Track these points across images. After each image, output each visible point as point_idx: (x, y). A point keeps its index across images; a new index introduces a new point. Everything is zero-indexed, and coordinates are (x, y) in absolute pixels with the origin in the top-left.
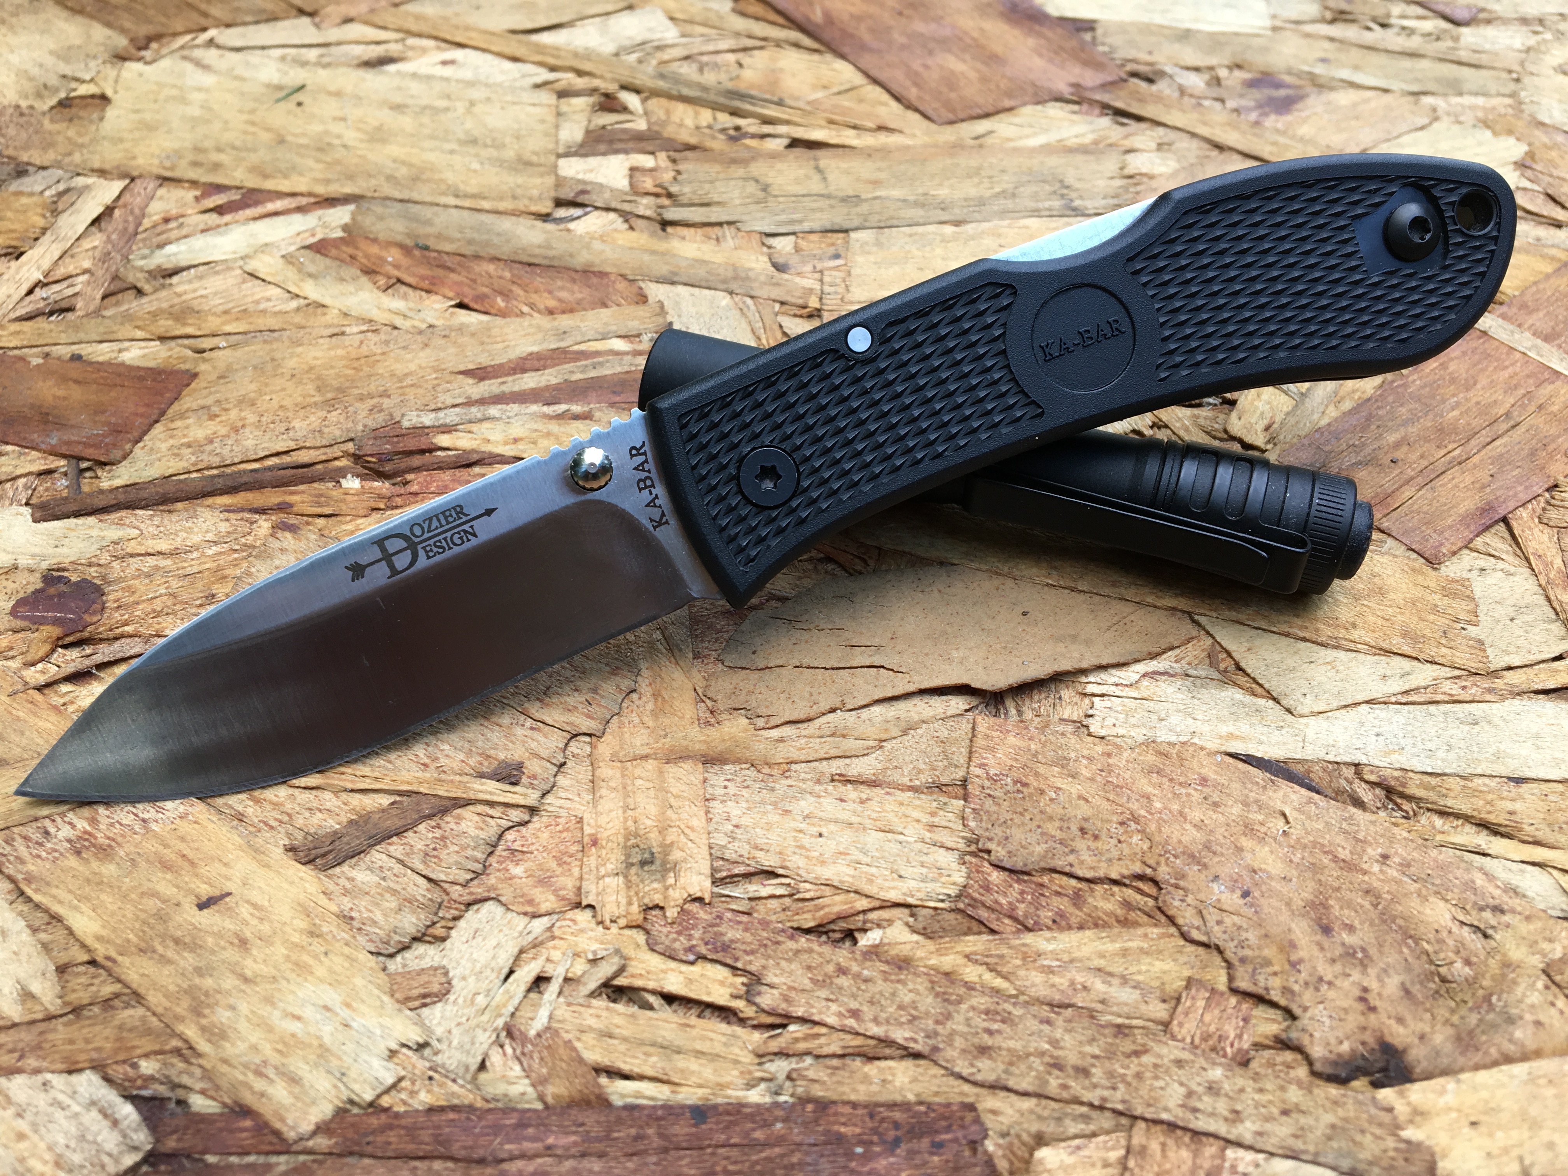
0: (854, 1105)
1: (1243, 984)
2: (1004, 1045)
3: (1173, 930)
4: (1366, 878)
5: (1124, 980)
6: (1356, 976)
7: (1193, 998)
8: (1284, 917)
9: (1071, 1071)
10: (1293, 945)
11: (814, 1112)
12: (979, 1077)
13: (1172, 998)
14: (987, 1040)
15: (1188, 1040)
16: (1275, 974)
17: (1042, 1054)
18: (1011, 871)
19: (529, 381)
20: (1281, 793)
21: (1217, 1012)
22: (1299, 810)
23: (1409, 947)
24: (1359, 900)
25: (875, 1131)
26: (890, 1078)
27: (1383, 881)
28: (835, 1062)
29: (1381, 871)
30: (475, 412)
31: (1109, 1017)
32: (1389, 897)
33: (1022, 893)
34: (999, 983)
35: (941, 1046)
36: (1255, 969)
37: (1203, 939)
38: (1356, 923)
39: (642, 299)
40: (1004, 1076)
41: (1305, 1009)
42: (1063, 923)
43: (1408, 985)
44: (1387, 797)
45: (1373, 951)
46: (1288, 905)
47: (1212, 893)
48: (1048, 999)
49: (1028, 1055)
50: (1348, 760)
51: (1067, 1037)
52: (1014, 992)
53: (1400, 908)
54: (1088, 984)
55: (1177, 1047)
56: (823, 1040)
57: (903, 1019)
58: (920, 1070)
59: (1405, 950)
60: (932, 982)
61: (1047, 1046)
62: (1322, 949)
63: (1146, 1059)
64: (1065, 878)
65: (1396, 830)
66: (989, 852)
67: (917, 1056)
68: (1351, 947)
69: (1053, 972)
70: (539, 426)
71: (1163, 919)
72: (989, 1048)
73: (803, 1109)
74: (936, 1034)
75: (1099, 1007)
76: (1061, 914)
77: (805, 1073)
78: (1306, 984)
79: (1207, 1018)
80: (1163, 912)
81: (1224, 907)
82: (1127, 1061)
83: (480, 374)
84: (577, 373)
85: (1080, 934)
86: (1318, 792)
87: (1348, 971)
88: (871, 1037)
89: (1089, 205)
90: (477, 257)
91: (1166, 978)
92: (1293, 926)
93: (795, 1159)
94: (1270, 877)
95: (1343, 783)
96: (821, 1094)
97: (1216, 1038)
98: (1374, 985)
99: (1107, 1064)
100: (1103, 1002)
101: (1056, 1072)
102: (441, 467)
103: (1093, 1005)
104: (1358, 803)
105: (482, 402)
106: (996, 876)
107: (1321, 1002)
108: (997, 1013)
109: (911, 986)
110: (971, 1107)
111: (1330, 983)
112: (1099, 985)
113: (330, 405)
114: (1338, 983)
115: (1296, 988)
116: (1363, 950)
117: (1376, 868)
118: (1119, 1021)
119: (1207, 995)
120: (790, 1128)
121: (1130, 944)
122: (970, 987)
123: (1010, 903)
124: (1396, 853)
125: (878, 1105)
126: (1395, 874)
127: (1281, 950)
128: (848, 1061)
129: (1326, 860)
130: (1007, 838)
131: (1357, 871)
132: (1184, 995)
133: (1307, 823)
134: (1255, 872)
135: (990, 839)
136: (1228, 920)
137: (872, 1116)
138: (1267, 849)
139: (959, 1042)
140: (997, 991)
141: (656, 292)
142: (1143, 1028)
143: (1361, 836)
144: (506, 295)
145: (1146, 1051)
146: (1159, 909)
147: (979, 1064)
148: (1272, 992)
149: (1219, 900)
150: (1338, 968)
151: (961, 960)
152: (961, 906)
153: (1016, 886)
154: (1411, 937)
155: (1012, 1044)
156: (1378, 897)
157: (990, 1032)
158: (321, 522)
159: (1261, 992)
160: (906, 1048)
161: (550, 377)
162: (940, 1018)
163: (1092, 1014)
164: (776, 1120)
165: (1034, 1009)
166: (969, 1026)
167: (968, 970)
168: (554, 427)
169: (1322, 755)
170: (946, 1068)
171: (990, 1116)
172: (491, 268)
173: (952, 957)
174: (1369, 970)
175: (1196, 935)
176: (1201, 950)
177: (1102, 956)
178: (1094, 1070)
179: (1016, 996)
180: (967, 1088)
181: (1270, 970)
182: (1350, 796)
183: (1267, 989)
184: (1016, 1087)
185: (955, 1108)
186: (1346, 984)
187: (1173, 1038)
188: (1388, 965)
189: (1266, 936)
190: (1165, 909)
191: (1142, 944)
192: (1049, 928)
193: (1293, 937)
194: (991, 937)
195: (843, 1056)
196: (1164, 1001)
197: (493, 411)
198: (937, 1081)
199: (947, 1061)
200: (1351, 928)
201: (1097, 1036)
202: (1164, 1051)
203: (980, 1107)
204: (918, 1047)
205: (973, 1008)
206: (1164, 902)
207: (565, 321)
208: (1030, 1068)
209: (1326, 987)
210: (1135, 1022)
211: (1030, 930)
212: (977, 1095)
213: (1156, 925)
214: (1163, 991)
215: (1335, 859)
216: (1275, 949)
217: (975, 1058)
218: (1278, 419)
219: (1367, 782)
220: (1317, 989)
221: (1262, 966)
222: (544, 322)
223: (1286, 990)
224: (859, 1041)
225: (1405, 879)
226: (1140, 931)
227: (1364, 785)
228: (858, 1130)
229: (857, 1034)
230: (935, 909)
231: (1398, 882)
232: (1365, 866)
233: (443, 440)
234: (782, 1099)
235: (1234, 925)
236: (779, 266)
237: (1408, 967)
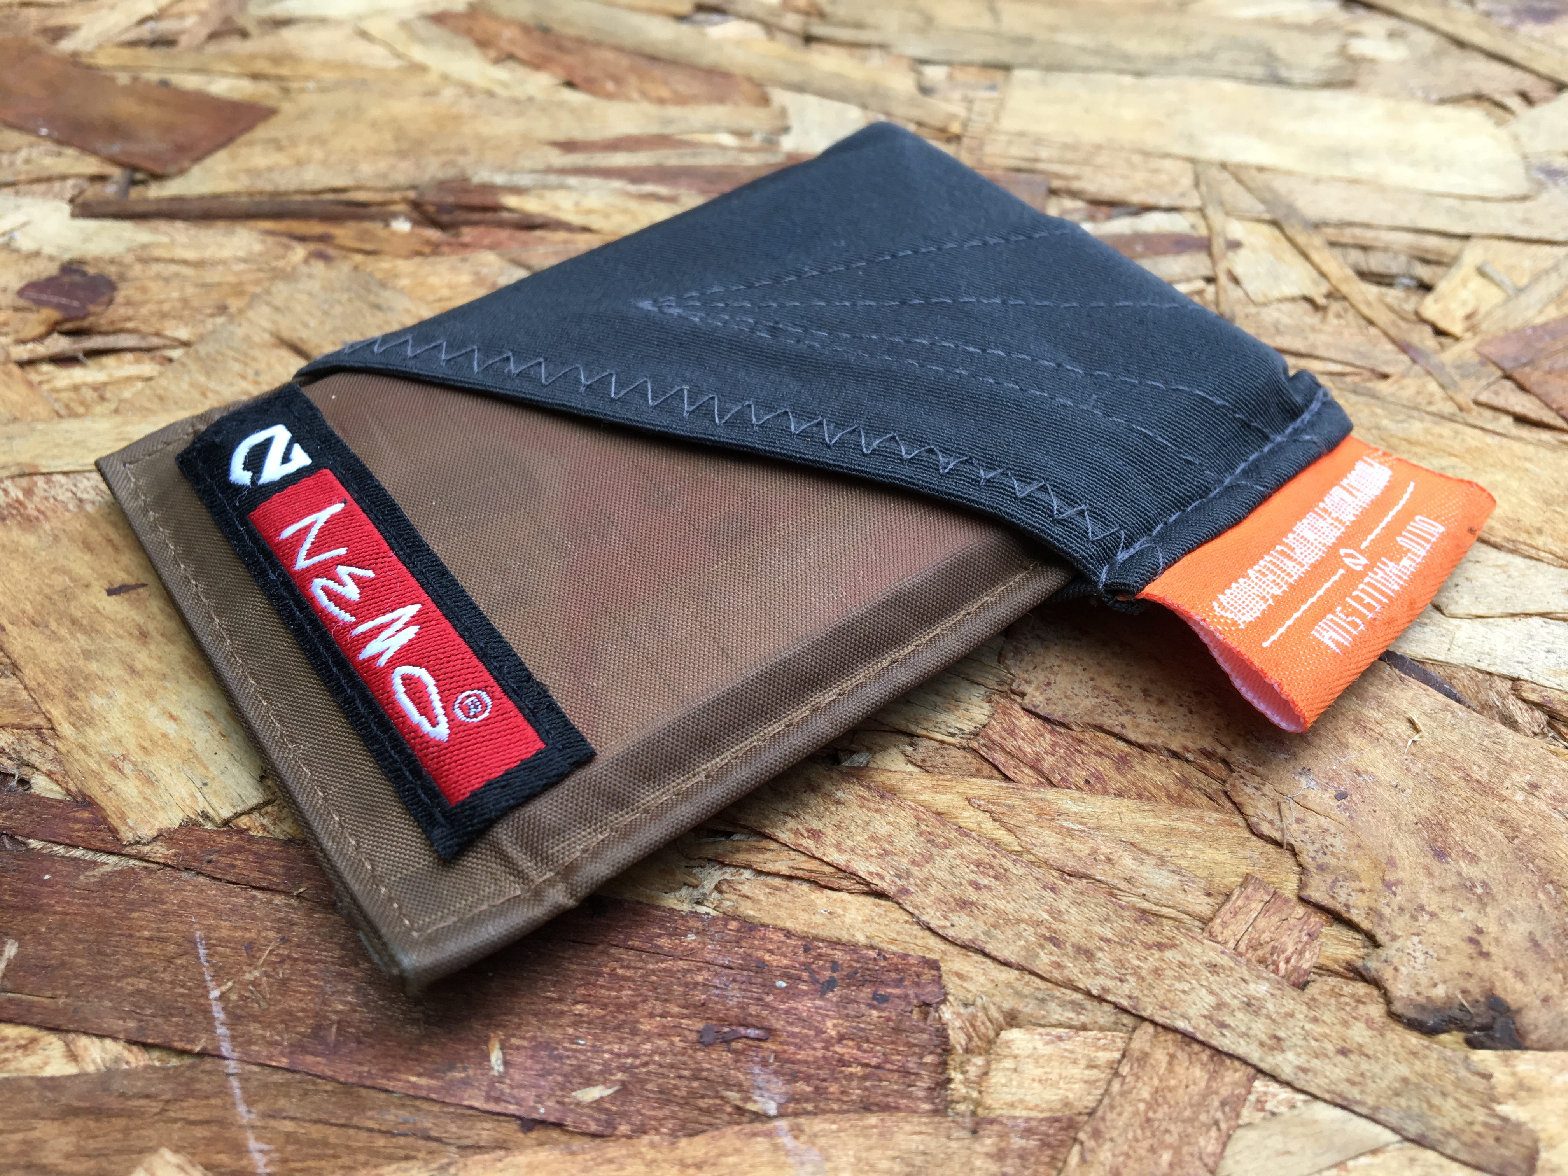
0: (789, 934)
1: (1317, 894)
2: (990, 903)
3: (1238, 819)
4: (1504, 806)
5: (1162, 861)
6: (1470, 913)
7: (1247, 898)
8: (1388, 830)
9: (1070, 949)
10: (1392, 863)
11: (738, 931)
12: (951, 933)
13: (1220, 893)
14: (971, 894)
15: (1232, 944)
16: (1362, 891)
17: (1039, 923)
18: (1046, 719)
19: (620, 159)
20: (1411, 693)
21: (1275, 919)
22: (1429, 716)
23: (1548, 893)
24: (1490, 829)
25: (807, 967)
26: (841, 912)
27: (1526, 813)
28: (777, 882)
29: (1526, 802)
30: (553, 179)
31: (1134, 899)
32: (1531, 832)
33: (1054, 745)
34: (1001, 835)
35: (912, 889)
36: (1336, 880)
37: (1275, 835)
38: (1482, 854)
39: (764, 100)
40: (983, 937)
41: (1394, 938)
42: (1098, 786)
43: (1538, 937)
44: (1549, 724)
45: (1497, 889)
46: (1394, 816)
47: (1298, 787)
48: (1059, 864)
49: (1019, 921)
50: (1505, 672)
51: (1073, 910)
52: (1019, 849)
53: (1544, 847)
54: (1115, 857)
55: (1214, 950)
56: (768, 855)
57: (873, 852)
58: (881, 911)
59: (1541, 896)
60: (918, 818)
61: (1046, 916)
62: (1430, 874)
63: (1169, 954)
64: (1112, 739)
65: (1553, 759)
66: (1023, 695)
67: (881, 895)
68: (1470, 879)
69: (1072, 836)
70: (620, 202)
71: (1229, 805)
72: (972, 903)
73: (726, 925)
74: (909, 875)
75: (1123, 885)
76: (1099, 777)
77: (739, 887)
78: (1401, 909)
79: (1262, 923)
80: (1229, 797)
81: (1310, 805)
82: (1145, 953)
83: (569, 146)
84: (672, 159)
85: (1117, 801)
86: (1459, 701)
87: (1459, 905)
88: (828, 864)
89: (1296, 77)
90: (598, 44)
91: (1218, 870)
92: (1397, 842)
93: (700, 979)
94: (1377, 783)
95: (1493, 696)
96: (751, 913)
97: (1268, 948)
98: (1492, 929)
99: (1119, 950)
100: (1128, 880)
101: (1050, 947)
102: (501, 224)
103: (1116, 881)
104: (1510, 722)
105: (564, 171)
106: (1025, 722)
107: (1418, 935)
108: (992, 867)
109: (891, 818)
110: (934, 965)
111: (1432, 915)
112: (1127, 861)
113: (402, 154)
114: (1444, 916)
115: (1387, 911)
116: (1485, 885)
117: (1520, 797)
118: (1145, 905)
119: (1267, 898)
120: (704, 944)
121: (1180, 824)
122: (964, 832)
123: (1037, 753)
124: (1550, 784)
125: (816, 938)
126: (1544, 807)
127: (1376, 866)
128: (794, 884)
129: (1454, 777)
130: (1049, 684)
131: (1494, 796)
132: (1236, 893)
133: (1438, 733)
134: (1358, 773)
135: (1028, 682)
136: (1312, 820)
137: (807, 950)
138: (1379, 751)
139: (935, 889)
140: (997, 844)
141: (780, 97)
142: (1174, 919)
143: (1506, 757)
144: (618, 80)
145: (1174, 946)
146: (1226, 793)
147: (954, 918)
148: (1353, 911)
149: (1305, 797)
150: (1448, 899)
151: (959, 801)
152: (975, 745)
153: (1048, 736)
154: (1551, 882)
155: (1001, 905)
156: (1516, 830)
157: (977, 886)
158: (359, 258)
159: (1339, 908)
160: (868, 884)
161: (643, 159)
162: (919, 858)
163: (1112, 892)
164: (690, 930)
165: (1038, 872)
166: (952, 874)
167: (966, 814)
168: (633, 205)
169: (1472, 661)
170: (912, 914)
171: (955, 979)
172: (610, 56)
173: (950, 796)
174: (1488, 909)
175: (1266, 829)
176: (1270, 848)
177: (1140, 830)
178: (1100, 954)
179: (1019, 854)
180: (933, 941)
181: (1357, 885)
182: (1500, 713)
183: (1347, 906)
184: (994, 953)
185: (912, 961)
186: (1455, 919)
187: (1212, 938)
188: (1516, 909)
189: (1359, 846)
190: (1232, 794)
191: (1193, 827)
192: (1078, 788)
193: (1394, 854)
194: (1003, 784)
195: (790, 878)
196: (1209, 895)
197: (572, 181)
198: (898, 927)
199: (917, 907)
200: (1473, 858)
201: (1113, 917)
202: (1198, 950)
203: (944, 967)
204: (883, 885)
205: (963, 857)
206: (1233, 786)
207: (673, 111)
208: (1019, 936)
209: (1427, 917)
210: (1165, 911)
211: (1052, 784)
212: (944, 953)
213: (1217, 810)
214: (1210, 882)
215: (1467, 778)
216: (1368, 862)
217: (952, 911)
218: (1483, 310)
219: (1525, 701)
220: (1414, 918)
221: (1346, 879)
222: (653, 110)
223: (1372, 912)
224: (814, 865)
225: (1556, 815)
226: (1194, 813)
227: (1520, 704)
228: (785, 962)
229: (813, 857)
230: (942, 742)
231: (1546, 818)
232: (1505, 793)
233: (511, 201)
234: (702, 909)
235: (1319, 826)
236: (925, 90)
237: (1542, 916)
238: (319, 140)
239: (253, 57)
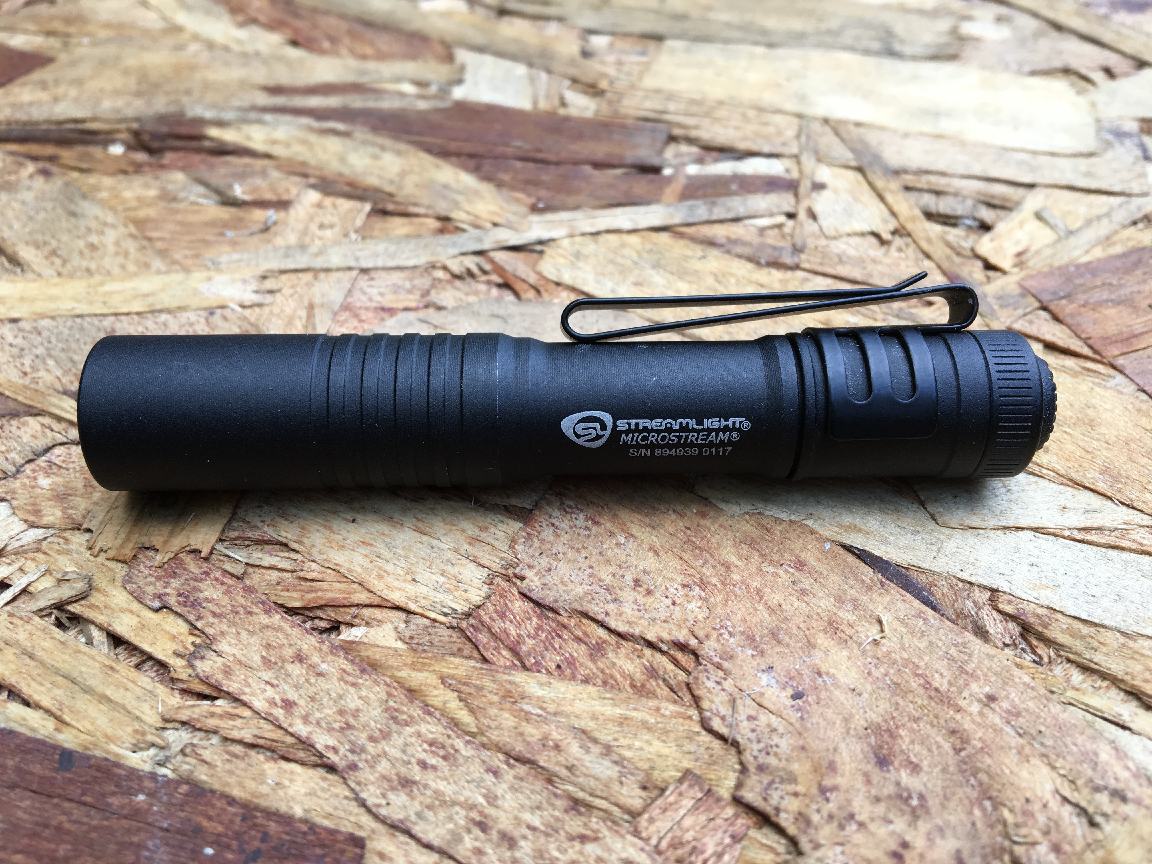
0: (232, 801)
1: (750, 796)
2: (433, 785)
3: (694, 713)
4: (958, 717)
5: (608, 750)
6: (900, 825)
7: (681, 794)
8: (836, 733)
9: (494, 835)
10: (832, 767)
11: (186, 795)
12: (383, 812)
13: (656, 787)
14: (416, 773)
15: (654, 841)
16: (796, 795)
17: (472, 807)
18: (537, 604)
19: (315, 102)
20: (888, 598)
21: (703, 818)
22: (902, 622)
23: (983, 809)
24: (939, 739)
25: (238, 836)
26: (286, 783)
27: (979, 725)
28: (238, 749)
29: (981, 714)
30: (253, 115)
31: (570, 788)
32: (979, 745)
33: (539, 628)
34: (464, 716)
35: (360, 765)
36: (772, 782)
37: (724, 731)
38: (925, 764)
39: (450, 58)
40: (413, 818)
41: (817, 846)
42: (568, 672)
43: (965, 855)
44: (1022, 635)
45: (933, 803)
46: (846, 720)
47: (757, 684)
48: (508, 748)
49: (454, 803)
50: (985, 583)
51: (509, 796)
52: (475, 730)
53: (988, 761)
54: (563, 744)
55: (634, 845)
56: (238, 722)
57: (336, 726)
58: (325, 785)
59: (977, 812)
60: (389, 695)
61: (481, 800)
62: (868, 782)
63: (590, 848)
64: (594, 626)
65: (1016, 672)
66: (523, 578)
67: (331, 769)
68: (907, 789)
69: (527, 720)
70: (302, 134)
71: (687, 698)
72: (414, 783)
73: (176, 788)
74: (363, 750)
75: (564, 772)
76: (571, 662)
77: (200, 751)
78: (831, 817)
79: (688, 822)
80: (690, 689)
81: (765, 703)
82: (566, 845)
83: (276, 90)
84: (357, 102)
85: (580, 688)
86: (934, 609)
87: (891, 816)
88: (292, 735)
89: (907, 50)
90: (327, 13)
91: (660, 763)
92: (842, 746)
93: (135, 839)
94: (836, 684)
95: (969, 604)
96: (204, 778)
97: (688, 848)
98: (919, 843)
99: (542, 839)
100: (570, 768)
101: (477, 832)
102: (199, 150)
103: (557, 769)
104: (981, 633)
105: (265, 110)
106: (519, 606)
107: (842, 844)
108: (443, 747)
109: (364, 693)
110: (358, 843)
111: (862, 825)
112: (574, 749)
113: (139, 94)
114: (872, 827)
115: (815, 818)
116: (921, 797)
117: (975, 708)
118: (581, 795)
119: (700, 795)
120: (152, 805)
121: (634, 714)
122: (428, 709)
123: (519, 636)
124: (1007, 697)
125: (257, 808)
126: (997, 720)
127: (816, 769)
128: (252, 753)
129: (914, 684)
130: (549, 570)
131: (949, 705)
132: (671, 788)
133: (907, 640)
134: (819, 674)
135: (530, 567)
136: (764, 718)
137: (244, 819)
138: (845, 653)
139: (383, 767)
140: (455, 724)
141: (463, 55)
142: (605, 811)
143: (969, 668)
144: (333, 40)
145: (596, 839)
146: (688, 685)
147: (392, 796)
148: (783, 815)
149: (762, 694)
150: (880, 809)
151: (433, 680)
152: (464, 624)
153: (535, 620)
154: (990, 798)
155: (441, 785)
156: (965, 741)
157: (423, 765)
158: (75, 175)
159: (769, 810)
160: (321, 756)
161: (333, 101)
162: (377, 734)
163: (550, 779)
164: (141, 791)
165: (485, 754)
166: (404, 752)
167: (436, 692)
168: (313, 138)
169: (955, 570)
170: (353, 790)
171: (377, 859)
172: (333, 21)
173: (426, 674)
174: (920, 823)
175: (716, 724)
176: (717, 744)
177: (594, 717)
178: (522, 843)
179: (473, 735)
180: (366, 820)
181: (791, 788)
182: (975, 623)
183: (777, 810)
184: (420, 835)
185: (341, 838)
186: (882, 831)
187: (636, 833)
188: (948, 823)
189: (803, 748)
190: (694, 686)
191: (648, 717)
192: (549, 673)
193: (837, 759)
194: (479, 665)
195: (253, 746)
196: (644, 788)
197: (268, 117)
198: (335, 802)
199: (359, 783)
200: (915, 768)
201: (545, 805)
202: (618, 845)
203: (369, 844)
204: (334, 758)
205: (419, 735)
206: (696, 678)
207: (371, 65)
208: (450, 819)
209: (854, 827)
210: (598, 802)
211: (525, 668)
212: (373, 831)
213: (675, 702)
214: (648, 775)
215: (927, 685)
216: (808, 765)
217: (393, 789)
219: (1000, 612)
220: (842, 827)
221: (782, 781)
222: (353, 63)
223: (802, 818)
224: (278, 735)
225: (1008, 729)
226: (652, 703)
227: (995, 614)
228: (220, 829)
229: (280, 727)
230: (435, 620)
231: (998, 731)
232: (962, 703)
233: (214, 132)
234: (163, 771)
235: (769, 725)
236: (586, 54)
237: (973, 833)
238: (79, 82)
239: (52, 18)
